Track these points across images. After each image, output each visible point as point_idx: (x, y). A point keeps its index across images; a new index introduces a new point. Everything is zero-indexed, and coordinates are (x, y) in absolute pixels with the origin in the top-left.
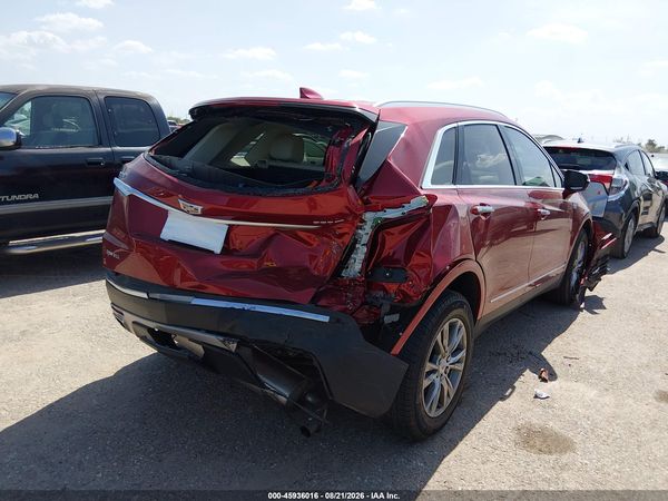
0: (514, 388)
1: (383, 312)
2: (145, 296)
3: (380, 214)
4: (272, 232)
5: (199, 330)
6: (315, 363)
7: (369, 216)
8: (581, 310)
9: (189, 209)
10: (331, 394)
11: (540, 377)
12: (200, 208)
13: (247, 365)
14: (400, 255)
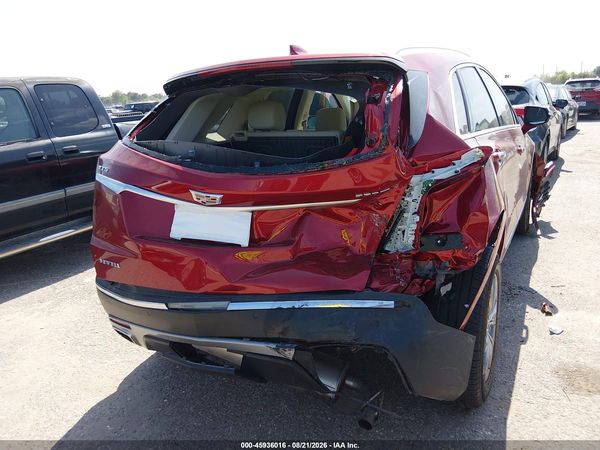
0: (526, 328)
1: (438, 283)
2: (163, 306)
3: (428, 176)
4: (302, 213)
5: (241, 338)
6: (390, 358)
7: (415, 179)
8: (538, 236)
9: (205, 200)
10: (411, 389)
11: (543, 311)
12: (219, 197)
13: (306, 370)
14: (453, 219)
